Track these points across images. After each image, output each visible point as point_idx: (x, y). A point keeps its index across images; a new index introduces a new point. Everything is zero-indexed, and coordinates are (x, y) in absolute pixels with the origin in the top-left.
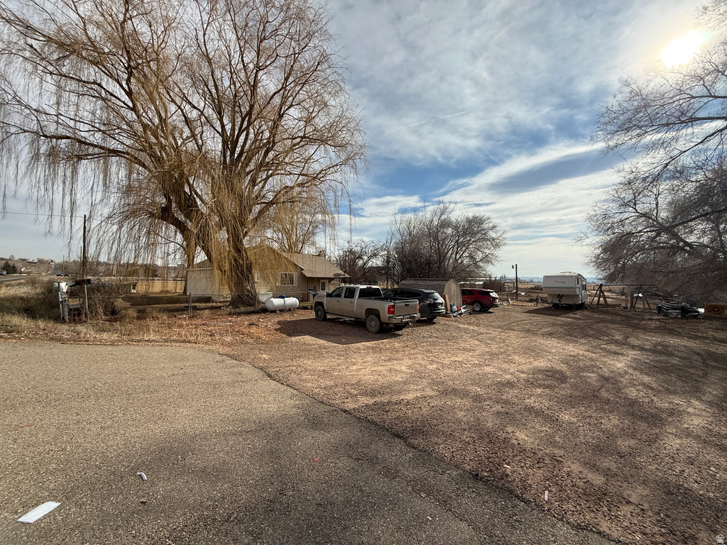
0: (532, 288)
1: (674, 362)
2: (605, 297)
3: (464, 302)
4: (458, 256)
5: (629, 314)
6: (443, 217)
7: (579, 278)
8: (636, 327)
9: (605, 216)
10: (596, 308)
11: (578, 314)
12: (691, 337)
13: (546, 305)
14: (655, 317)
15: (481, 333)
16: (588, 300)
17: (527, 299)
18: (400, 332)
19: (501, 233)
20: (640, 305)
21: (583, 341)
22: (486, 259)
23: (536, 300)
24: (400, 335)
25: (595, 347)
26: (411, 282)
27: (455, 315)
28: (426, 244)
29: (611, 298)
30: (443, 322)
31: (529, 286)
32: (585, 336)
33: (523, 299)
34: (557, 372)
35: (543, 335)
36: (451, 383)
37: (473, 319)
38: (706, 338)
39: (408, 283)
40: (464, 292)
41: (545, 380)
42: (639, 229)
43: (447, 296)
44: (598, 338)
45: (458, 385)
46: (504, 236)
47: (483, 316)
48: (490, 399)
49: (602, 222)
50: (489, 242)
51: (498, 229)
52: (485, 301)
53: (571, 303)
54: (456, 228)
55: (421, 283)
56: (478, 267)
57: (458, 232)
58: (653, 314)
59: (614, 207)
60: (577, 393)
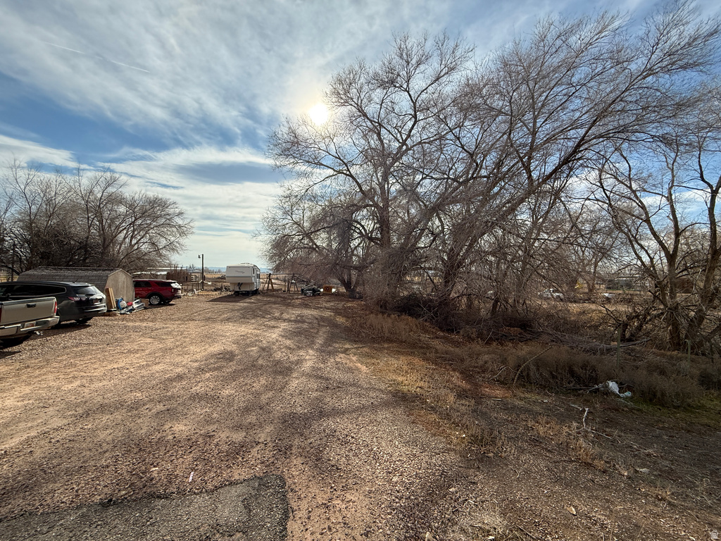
0: (219, 278)
1: (305, 326)
2: (272, 284)
3: (137, 296)
4: (134, 241)
5: (286, 296)
6: (110, 190)
7: (254, 268)
8: (288, 305)
9: (274, 220)
10: (265, 293)
11: (253, 299)
12: (316, 308)
13: (229, 293)
14: (300, 297)
15: (157, 329)
16: (261, 287)
17: (213, 288)
18: (15, 348)
19: (189, 221)
20: (292, 289)
21: (253, 321)
22: (171, 247)
23: (220, 289)
24: (14, 353)
25: (260, 325)
26: (46, 272)
27: (122, 312)
28: (82, 221)
29: (277, 284)
30: (102, 323)
31: (217, 276)
32: (255, 316)
33: (210, 288)
34: (228, 352)
35: (222, 321)
36: (99, 399)
37: (148, 314)
38: (321, 308)
39: (42, 274)
40: (137, 285)
41: (215, 363)
42: (293, 233)
43: (111, 291)
44: (264, 317)
45: (110, 398)
46: (191, 224)
47: (161, 310)
48: (151, 401)
49: (272, 225)
50: (174, 229)
51: (185, 216)
52: (165, 293)
53: (248, 290)
54: (131, 206)
55: (67, 273)
56: (160, 255)
57: (134, 212)
58: (298, 294)
59: (280, 214)
60: (240, 367)
